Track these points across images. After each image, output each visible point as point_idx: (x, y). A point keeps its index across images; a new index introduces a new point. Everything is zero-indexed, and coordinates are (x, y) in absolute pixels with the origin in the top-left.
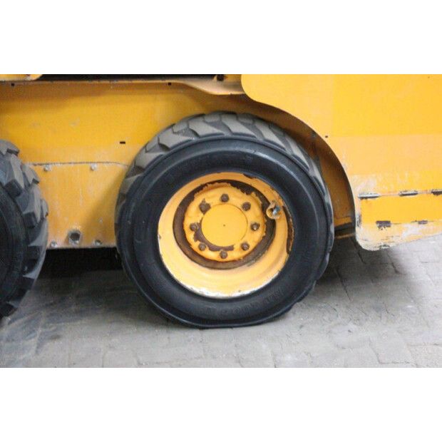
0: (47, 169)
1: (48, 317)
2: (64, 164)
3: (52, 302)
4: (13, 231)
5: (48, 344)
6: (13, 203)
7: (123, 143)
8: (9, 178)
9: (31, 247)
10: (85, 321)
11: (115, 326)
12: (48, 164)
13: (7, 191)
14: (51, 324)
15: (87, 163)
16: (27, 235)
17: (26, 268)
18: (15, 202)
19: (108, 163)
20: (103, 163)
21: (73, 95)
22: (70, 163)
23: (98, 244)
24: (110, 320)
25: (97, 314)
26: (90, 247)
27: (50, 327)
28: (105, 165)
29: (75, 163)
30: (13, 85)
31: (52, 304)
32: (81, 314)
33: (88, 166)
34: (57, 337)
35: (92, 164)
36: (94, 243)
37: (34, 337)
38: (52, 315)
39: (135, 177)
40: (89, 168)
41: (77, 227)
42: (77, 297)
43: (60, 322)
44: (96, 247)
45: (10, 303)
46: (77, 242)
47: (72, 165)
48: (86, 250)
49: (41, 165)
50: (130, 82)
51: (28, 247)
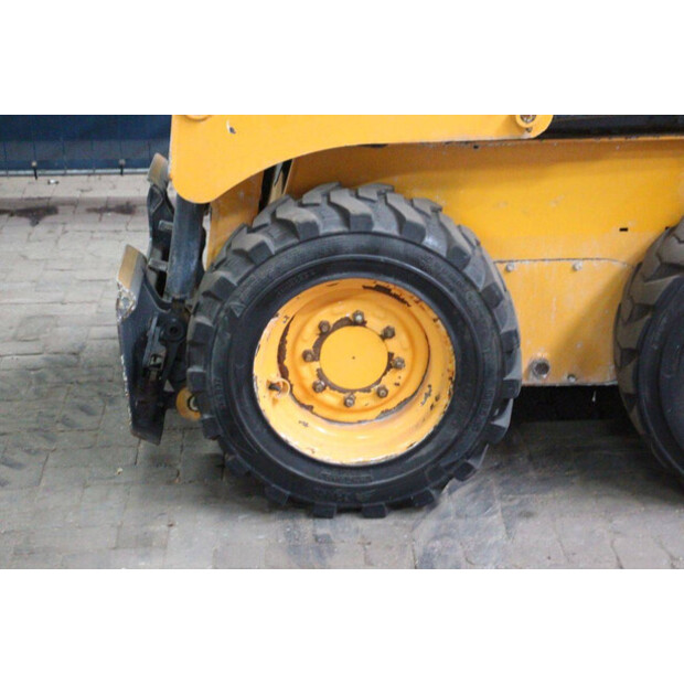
0: (510, 268)
1: (502, 484)
2: (535, 260)
3: (496, 464)
4: (486, 356)
5: (521, 524)
6: (489, 317)
7: (625, 230)
8: (486, 280)
9: (507, 381)
10: (559, 493)
11: (608, 502)
12: (510, 261)
13: (483, 300)
14: (510, 496)
15: (568, 259)
16: (503, 363)
17: (497, 412)
18: (492, 315)
19: (597, 259)
20: (592, 259)
21: (562, 160)
22: (543, 260)
23: (572, 380)
24: (595, 493)
25: (573, 484)
26: (557, 385)
27: (511, 500)
28: (595, 263)
29: (550, 260)
30: (476, 147)
31: (498, 467)
32: (546, 483)
33: (571, 263)
34: (529, 515)
35: (574, 262)
36: (565, 378)
37: (495, 512)
38: (506, 482)
39: (671, 279)
40: (571, 266)
41: (542, 354)
42: (531, 458)
43: (523, 494)
44: (567, 384)
45: (470, 461)
46: (545, 376)
47: (546, 263)
48: (552, 389)
49: (501, 262)
50: (655, 139)
51: (503, 382)
